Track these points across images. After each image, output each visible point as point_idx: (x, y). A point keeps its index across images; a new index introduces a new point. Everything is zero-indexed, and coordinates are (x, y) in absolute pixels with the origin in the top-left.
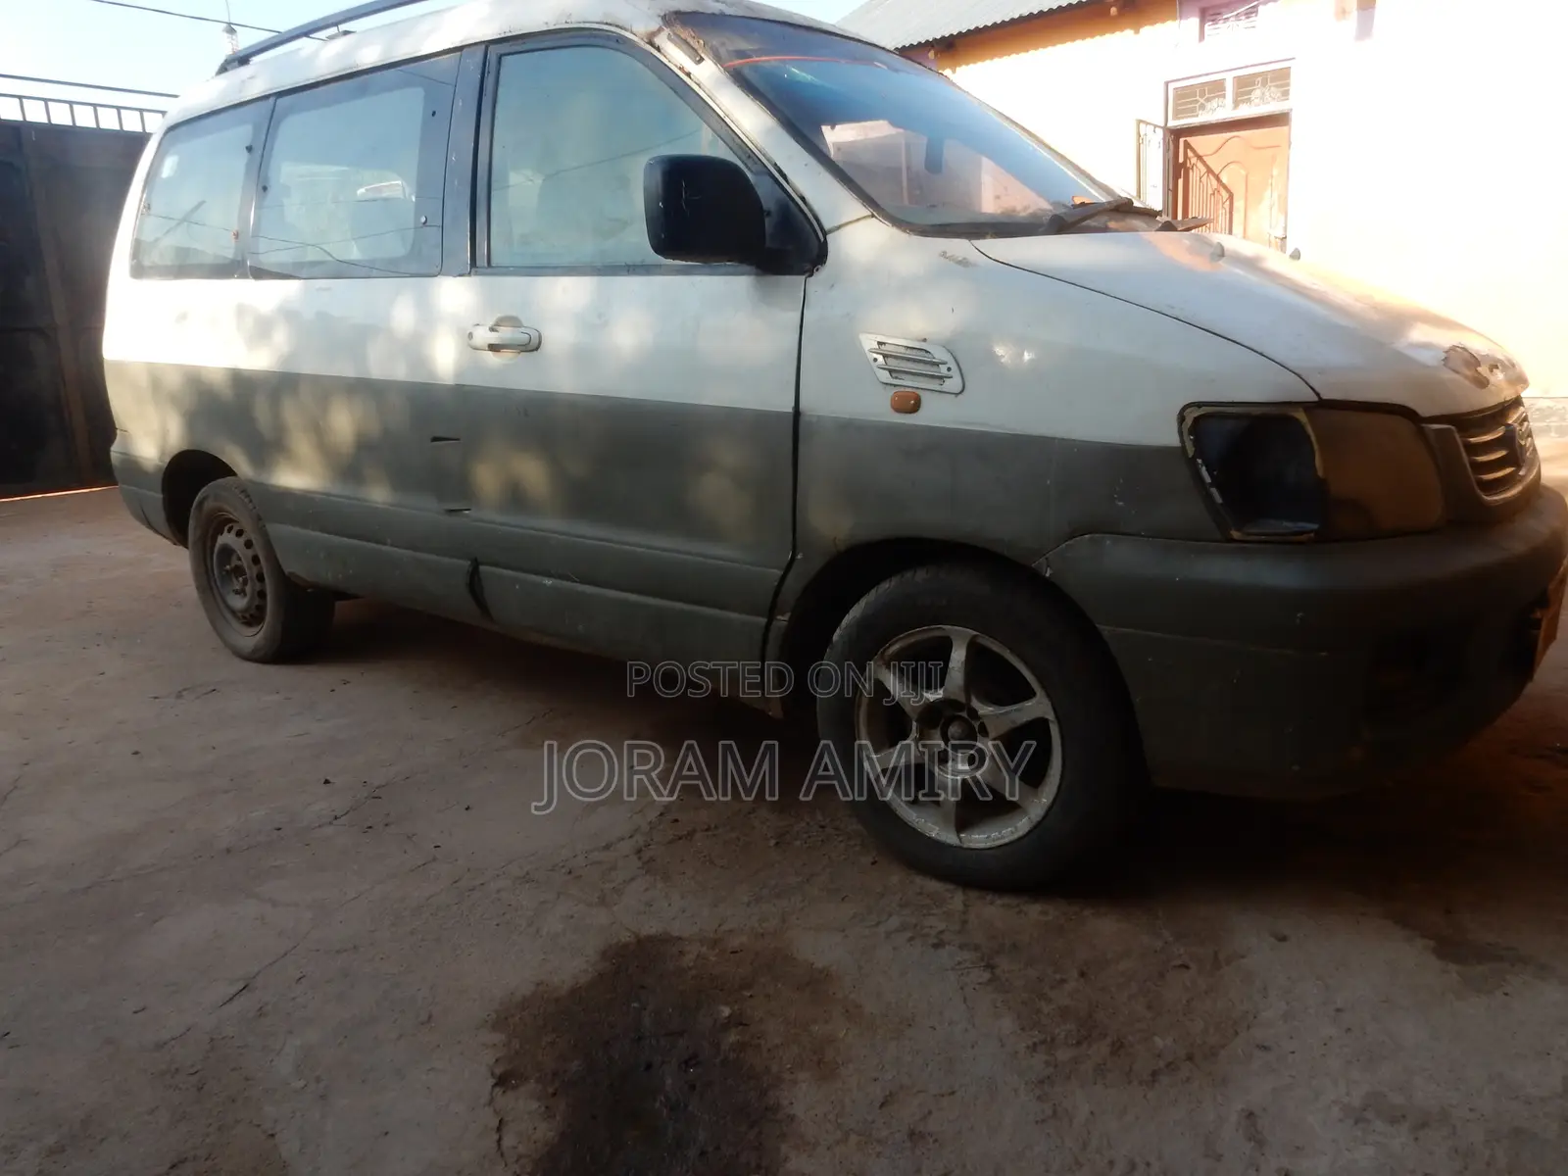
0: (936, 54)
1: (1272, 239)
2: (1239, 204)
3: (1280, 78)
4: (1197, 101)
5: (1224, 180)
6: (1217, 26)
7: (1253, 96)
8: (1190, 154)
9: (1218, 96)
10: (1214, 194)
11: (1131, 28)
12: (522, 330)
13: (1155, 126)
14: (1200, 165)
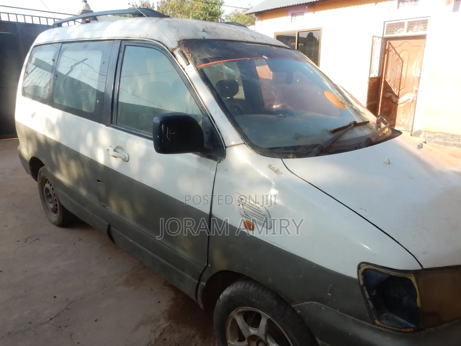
0: (308, 7)
1: (416, 77)
2: (405, 64)
3: (424, 23)
4: (394, 29)
5: (401, 56)
6: (404, 3)
7: (414, 28)
8: (390, 46)
9: (403, 27)
10: (397, 60)
11: (374, 3)
12: (124, 153)
13: (379, 37)
14: (393, 50)
